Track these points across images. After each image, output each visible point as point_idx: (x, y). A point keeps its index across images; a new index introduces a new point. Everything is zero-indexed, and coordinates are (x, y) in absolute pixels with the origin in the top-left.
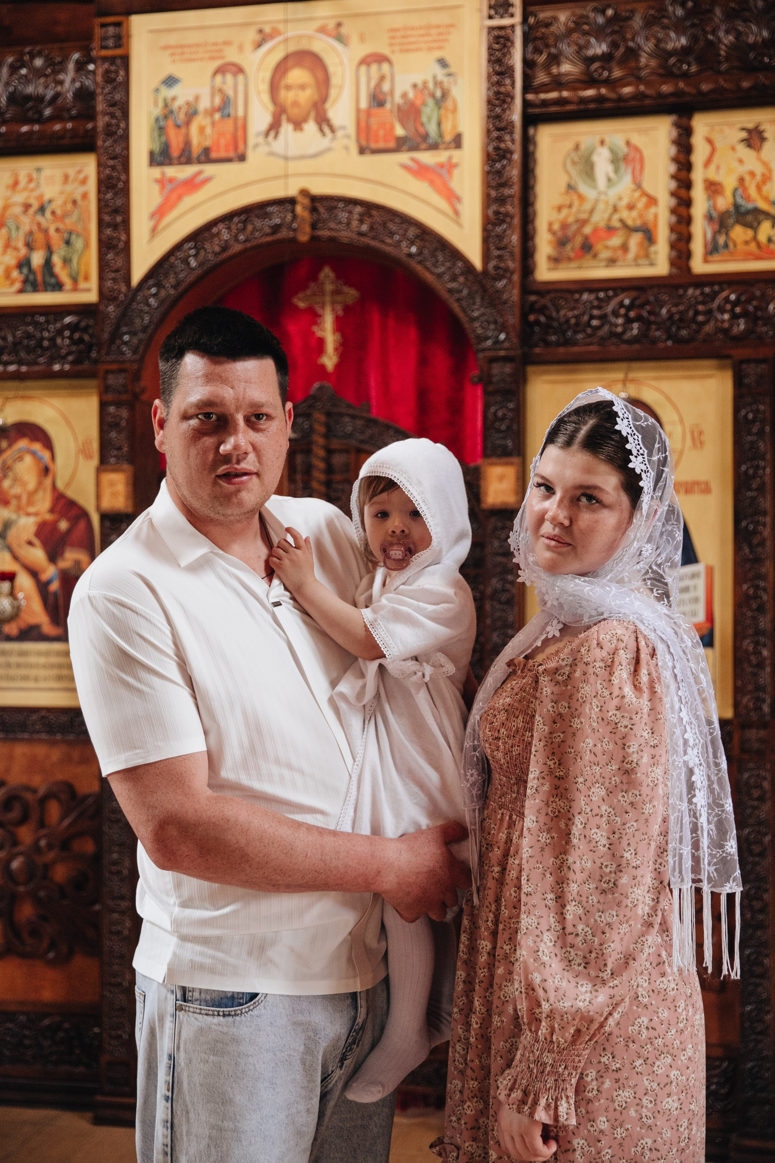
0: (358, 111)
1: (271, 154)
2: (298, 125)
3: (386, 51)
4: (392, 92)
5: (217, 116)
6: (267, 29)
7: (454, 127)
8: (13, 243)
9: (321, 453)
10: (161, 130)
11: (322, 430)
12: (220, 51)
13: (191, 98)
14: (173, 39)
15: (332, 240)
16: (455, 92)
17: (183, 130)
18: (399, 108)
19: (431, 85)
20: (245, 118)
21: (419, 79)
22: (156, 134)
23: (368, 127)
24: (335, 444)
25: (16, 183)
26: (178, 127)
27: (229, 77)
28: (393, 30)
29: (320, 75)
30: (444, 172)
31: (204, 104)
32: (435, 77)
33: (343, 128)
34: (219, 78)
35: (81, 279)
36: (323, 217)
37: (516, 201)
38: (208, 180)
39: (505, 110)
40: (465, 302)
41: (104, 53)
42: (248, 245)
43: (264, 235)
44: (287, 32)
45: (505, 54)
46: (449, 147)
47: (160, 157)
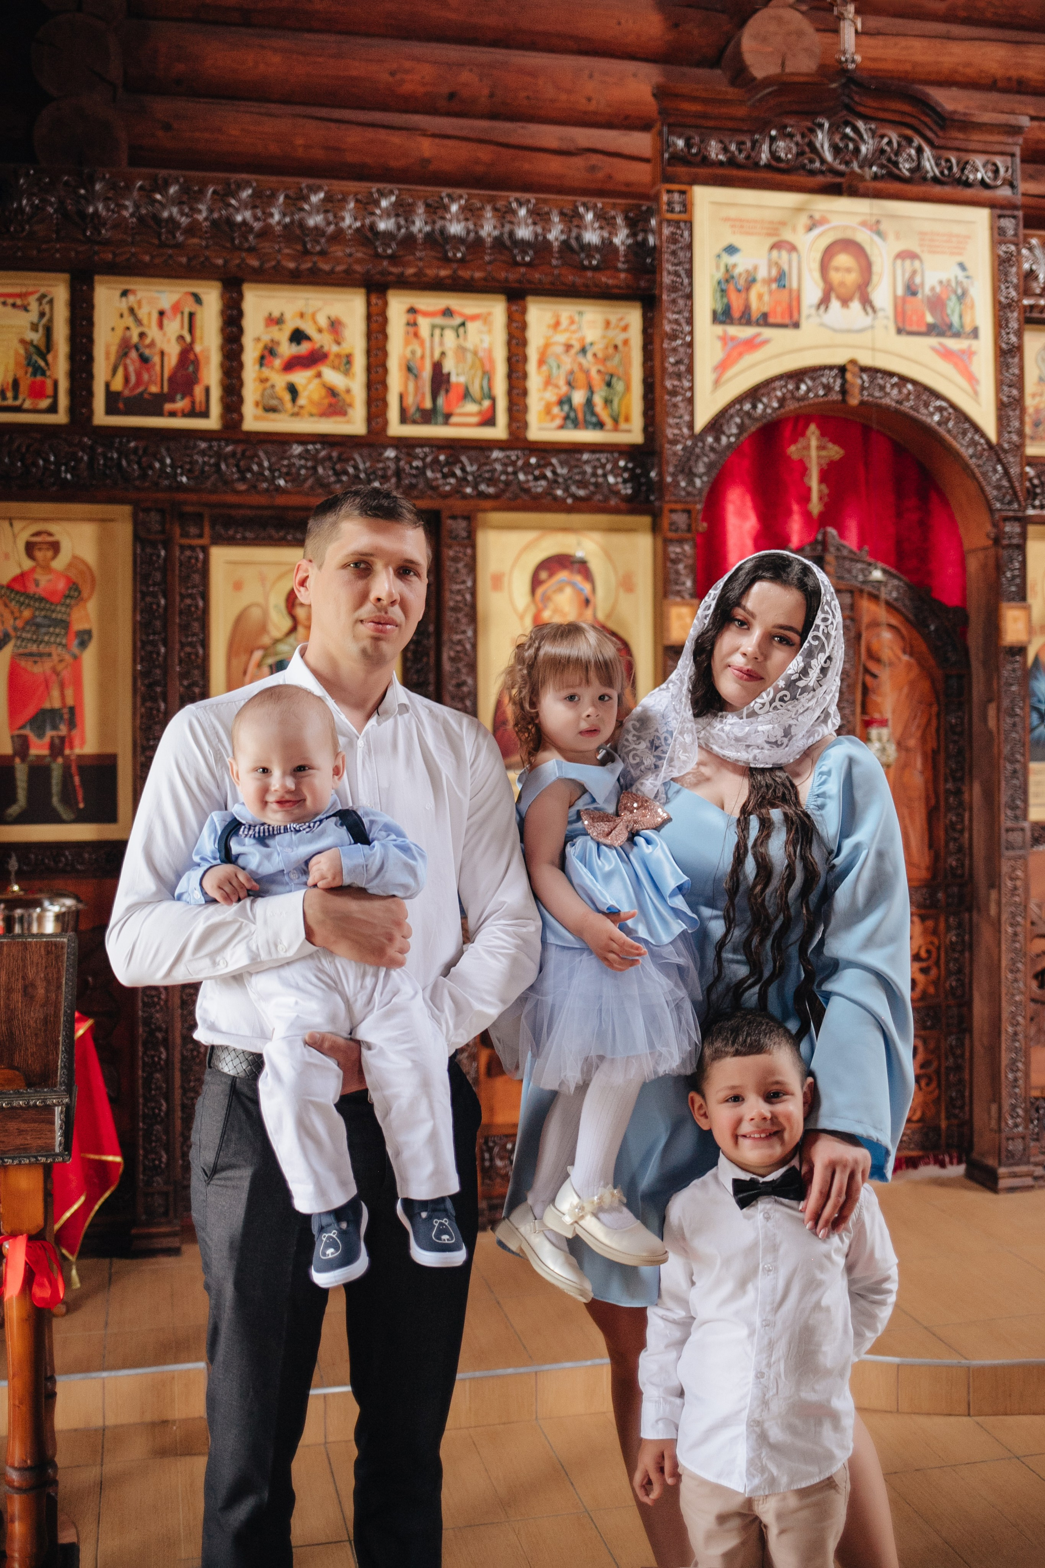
0: (895, 297)
2: (845, 302)
3: (917, 249)
4: (922, 284)
5: (774, 286)
6: (817, 216)
7: (973, 320)
8: (554, 381)
12: (777, 229)
13: (750, 267)
14: (733, 213)
15: (877, 406)
16: (971, 292)
17: (743, 295)
18: (929, 300)
19: (953, 284)
20: (799, 291)
21: (944, 276)
23: (904, 313)
25: (557, 324)
26: (739, 291)
27: (784, 254)
28: (922, 234)
29: (863, 262)
30: (965, 357)
31: (762, 273)
32: (956, 277)
33: (883, 310)
34: (775, 253)
35: (621, 420)
36: (866, 385)
37: (1021, 389)
38: (765, 342)
39: (1012, 312)
40: (984, 469)
41: (669, 216)
42: (802, 404)
43: (816, 396)
44: (836, 221)
45: (1012, 266)
46: (967, 337)
47: (723, 316)
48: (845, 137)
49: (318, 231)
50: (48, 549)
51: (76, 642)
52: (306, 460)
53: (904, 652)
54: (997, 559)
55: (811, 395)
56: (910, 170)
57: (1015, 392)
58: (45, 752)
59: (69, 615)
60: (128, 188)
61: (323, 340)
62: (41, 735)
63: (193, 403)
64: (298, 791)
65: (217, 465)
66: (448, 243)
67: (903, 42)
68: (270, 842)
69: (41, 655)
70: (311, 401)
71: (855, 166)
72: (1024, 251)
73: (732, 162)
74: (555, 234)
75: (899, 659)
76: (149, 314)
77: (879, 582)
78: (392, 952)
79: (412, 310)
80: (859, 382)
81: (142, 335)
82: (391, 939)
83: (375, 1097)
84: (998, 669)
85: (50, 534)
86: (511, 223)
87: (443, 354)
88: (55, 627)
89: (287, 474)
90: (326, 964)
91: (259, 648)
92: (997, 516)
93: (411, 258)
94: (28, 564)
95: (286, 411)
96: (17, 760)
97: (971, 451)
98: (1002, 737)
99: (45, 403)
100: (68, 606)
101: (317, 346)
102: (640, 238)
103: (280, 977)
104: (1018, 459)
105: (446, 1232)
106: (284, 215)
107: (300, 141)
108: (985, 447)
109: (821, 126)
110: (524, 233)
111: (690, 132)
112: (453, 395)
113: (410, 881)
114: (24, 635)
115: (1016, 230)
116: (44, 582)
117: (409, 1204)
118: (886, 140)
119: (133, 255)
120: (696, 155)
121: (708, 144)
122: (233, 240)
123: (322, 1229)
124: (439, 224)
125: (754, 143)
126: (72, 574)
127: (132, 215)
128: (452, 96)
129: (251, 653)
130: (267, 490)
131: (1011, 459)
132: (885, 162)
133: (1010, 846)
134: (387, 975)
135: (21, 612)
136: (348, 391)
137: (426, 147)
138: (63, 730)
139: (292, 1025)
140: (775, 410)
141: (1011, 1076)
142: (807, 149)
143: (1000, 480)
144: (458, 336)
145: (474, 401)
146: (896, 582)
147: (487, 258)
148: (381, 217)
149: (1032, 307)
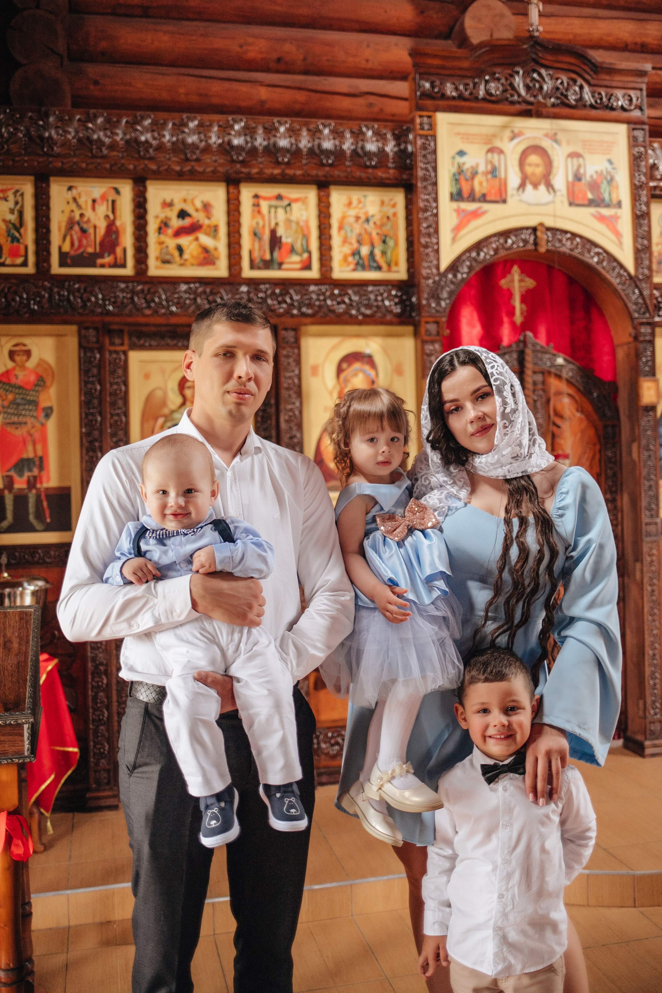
0: (568, 182)
2: (535, 186)
4: (586, 173)
5: (489, 176)
6: (516, 131)
7: (618, 196)
8: (349, 240)
9: (529, 373)
10: (457, 181)
11: (530, 359)
12: (491, 140)
13: (474, 164)
14: (462, 129)
15: (557, 252)
16: (617, 178)
17: (470, 183)
18: (590, 184)
19: (605, 173)
20: (506, 179)
21: (599, 168)
22: (454, 182)
23: (573, 192)
24: (536, 368)
25: (350, 204)
26: (467, 180)
27: (496, 156)
28: (585, 141)
29: (547, 160)
30: (614, 220)
31: (482, 168)
32: (606, 169)
34: (490, 155)
35: (393, 264)
36: (550, 239)
37: (649, 239)
38: (485, 212)
39: (643, 190)
40: (627, 292)
41: (421, 132)
42: (510, 252)
43: (518, 247)
44: (528, 134)
45: (641, 161)
46: (615, 207)
47: (457, 196)
48: (533, 79)
49: (194, 146)
50: (23, 355)
51: (42, 415)
52: (190, 294)
53: (577, 410)
54: (637, 350)
55: (515, 246)
56: (575, 100)
57: (646, 242)
58: (24, 486)
59: (38, 397)
60: (71, 120)
61: (199, 217)
62: (21, 475)
63: (116, 259)
64: (185, 508)
65: (132, 298)
66: (278, 152)
67: (567, 21)
68: (168, 542)
69: (20, 423)
70: (192, 256)
71: (540, 98)
72: (650, 152)
73: (461, 97)
74: (348, 145)
75: (574, 416)
76: (86, 202)
77: (562, 366)
78: (252, 616)
79: (256, 196)
80: (545, 237)
81: (82, 215)
82: (250, 607)
83: (242, 714)
84: (638, 420)
85: (25, 345)
86: (319, 138)
87: (277, 224)
88: (29, 404)
89: (178, 303)
90: (207, 625)
91: (161, 416)
92: (636, 322)
93: (254, 162)
94: (10, 365)
95: (175, 263)
96: (6, 492)
97: (618, 281)
98: (642, 464)
99: (20, 260)
100: (37, 391)
101: (195, 220)
102: (402, 147)
103: (176, 635)
104: (648, 285)
105: (293, 807)
106: (172, 136)
107: (182, 91)
108: (628, 278)
109: (518, 73)
110: (328, 145)
111: (433, 78)
112: (284, 250)
113: (262, 566)
114: (9, 411)
115: (644, 137)
116: (21, 377)
117: (267, 787)
118: (559, 81)
119: (75, 163)
120: (438, 92)
121: (445, 86)
122: (139, 152)
123: (207, 807)
124: (272, 140)
125: (475, 84)
126: (40, 371)
127: (74, 138)
128: (279, 60)
129: (156, 419)
130: (164, 314)
131: (644, 285)
132: (559, 95)
133: (649, 534)
134: (249, 632)
135: (7, 396)
136: (216, 249)
137: (263, 93)
138: (36, 472)
139: (185, 666)
140: (491, 256)
141: (651, 682)
142: (509, 88)
143: (637, 299)
144: (286, 212)
145: (297, 254)
146: (571, 366)
147: (304, 162)
148: (235, 136)
149: (655, 188)
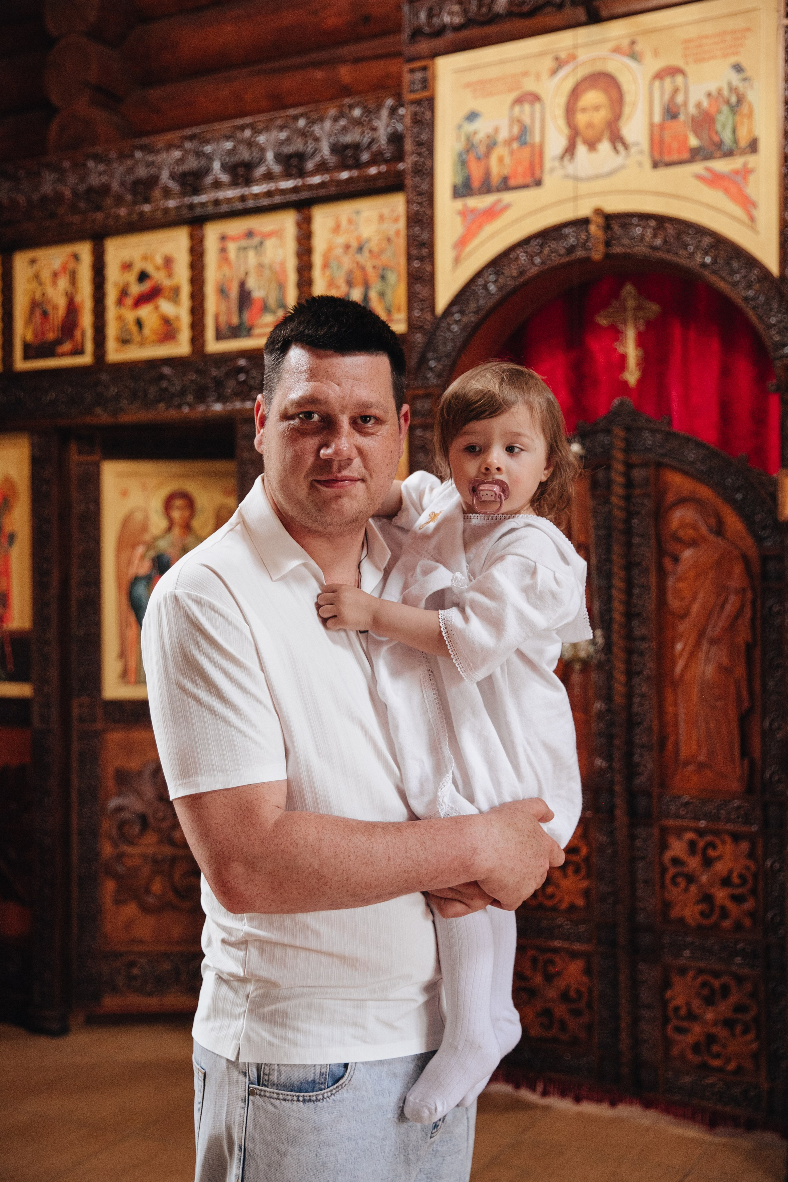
0: (652, 125)
1: (567, 176)
2: (592, 145)
3: (678, 62)
4: (686, 104)
5: (515, 145)
6: (563, 55)
7: (750, 131)
8: (335, 282)
9: (620, 468)
10: (463, 163)
11: (621, 444)
12: (518, 82)
13: (490, 130)
14: (473, 76)
15: (627, 256)
16: (751, 96)
17: (483, 162)
18: (693, 119)
19: (726, 92)
20: (542, 144)
21: (713, 87)
22: (458, 168)
23: (662, 141)
24: (635, 459)
25: (338, 227)
26: (478, 159)
27: (526, 107)
28: (686, 41)
29: (614, 94)
30: (739, 179)
31: (504, 134)
32: (729, 84)
33: (637, 144)
34: (517, 109)
36: (616, 234)
38: (507, 207)
40: (762, 310)
41: (412, 96)
42: (544, 268)
43: (557, 258)
44: (583, 56)
46: (743, 153)
51: (5, 542)
55: (554, 256)
61: (159, 277)
63: (74, 344)
70: (152, 331)
73: (472, 22)
76: (47, 276)
79: (223, 238)
80: (606, 232)
81: (43, 294)
87: (247, 274)
92: (778, 365)
95: (134, 342)
100: (3, 513)
101: (155, 283)
108: (764, 283)
112: (254, 309)
120: (437, 25)
126: (4, 489)
136: (177, 318)
140: (515, 280)
144: (258, 254)
145: (271, 312)
